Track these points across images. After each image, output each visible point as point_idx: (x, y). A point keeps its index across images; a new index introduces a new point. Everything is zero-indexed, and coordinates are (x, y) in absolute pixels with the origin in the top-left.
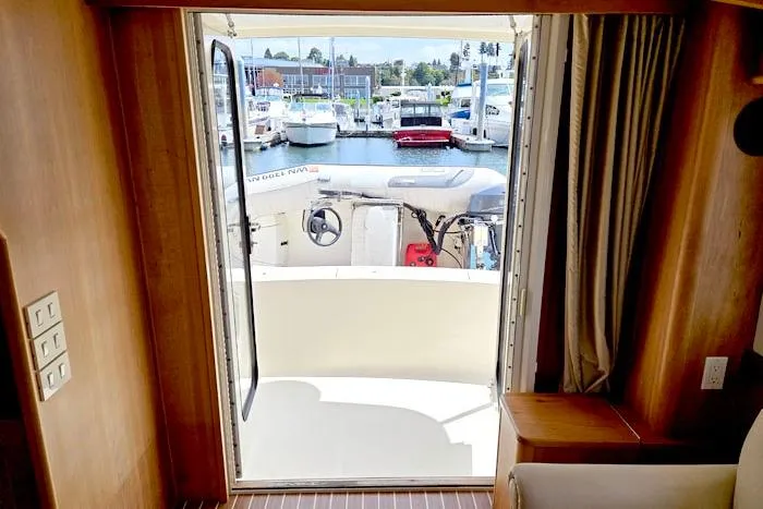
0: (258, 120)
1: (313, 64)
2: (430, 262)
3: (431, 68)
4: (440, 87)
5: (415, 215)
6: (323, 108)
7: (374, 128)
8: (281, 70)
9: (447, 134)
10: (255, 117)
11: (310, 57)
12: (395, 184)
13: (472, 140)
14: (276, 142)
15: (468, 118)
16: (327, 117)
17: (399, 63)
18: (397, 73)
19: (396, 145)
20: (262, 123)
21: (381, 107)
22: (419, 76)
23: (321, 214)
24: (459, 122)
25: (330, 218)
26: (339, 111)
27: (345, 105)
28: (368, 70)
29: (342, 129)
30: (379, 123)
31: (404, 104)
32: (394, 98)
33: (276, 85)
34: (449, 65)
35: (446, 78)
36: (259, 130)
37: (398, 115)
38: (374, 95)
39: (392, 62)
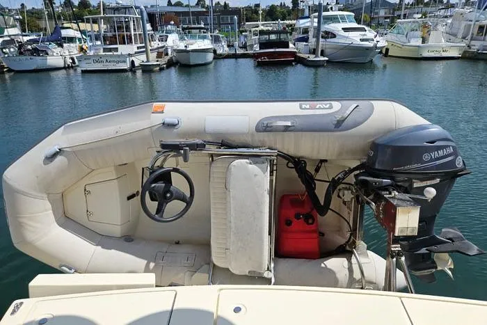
0: (158, 48)
1: (200, 9)
2: (310, 221)
3: (279, 9)
4: (285, 22)
5: (291, 165)
6: (204, 38)
7: (240, 51)
8: (177, 14)
9: (293, 54)
10: (156, 46)
11: (197, 4)
12: (265, 127)
13: (312, 58)
14: (171, 64)
15: (306, 42)
16: (206, 44)
17: (257, 6)
18: (256, 12)
19: (256, 64)
20: (161, 50)
21: (246, 36)
22: (272, 14)
23: (166, 177)
24: (302, 45)
25: (178, 182)
26: (216, 40)
27: (221, 36)
28: (236, 11)
29: (218, 52)
30: (244, 47)
31: (262, 33)
32: (254, 29)
33: (173, 22)
34: (291, 6)
35: (289, 15)
36: (159, 56)
37: (257, 41)
38: (241, 29)
39: (252, 5)
